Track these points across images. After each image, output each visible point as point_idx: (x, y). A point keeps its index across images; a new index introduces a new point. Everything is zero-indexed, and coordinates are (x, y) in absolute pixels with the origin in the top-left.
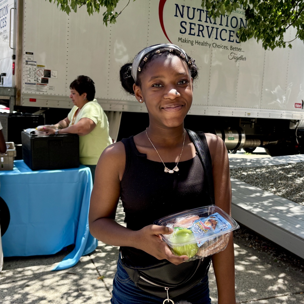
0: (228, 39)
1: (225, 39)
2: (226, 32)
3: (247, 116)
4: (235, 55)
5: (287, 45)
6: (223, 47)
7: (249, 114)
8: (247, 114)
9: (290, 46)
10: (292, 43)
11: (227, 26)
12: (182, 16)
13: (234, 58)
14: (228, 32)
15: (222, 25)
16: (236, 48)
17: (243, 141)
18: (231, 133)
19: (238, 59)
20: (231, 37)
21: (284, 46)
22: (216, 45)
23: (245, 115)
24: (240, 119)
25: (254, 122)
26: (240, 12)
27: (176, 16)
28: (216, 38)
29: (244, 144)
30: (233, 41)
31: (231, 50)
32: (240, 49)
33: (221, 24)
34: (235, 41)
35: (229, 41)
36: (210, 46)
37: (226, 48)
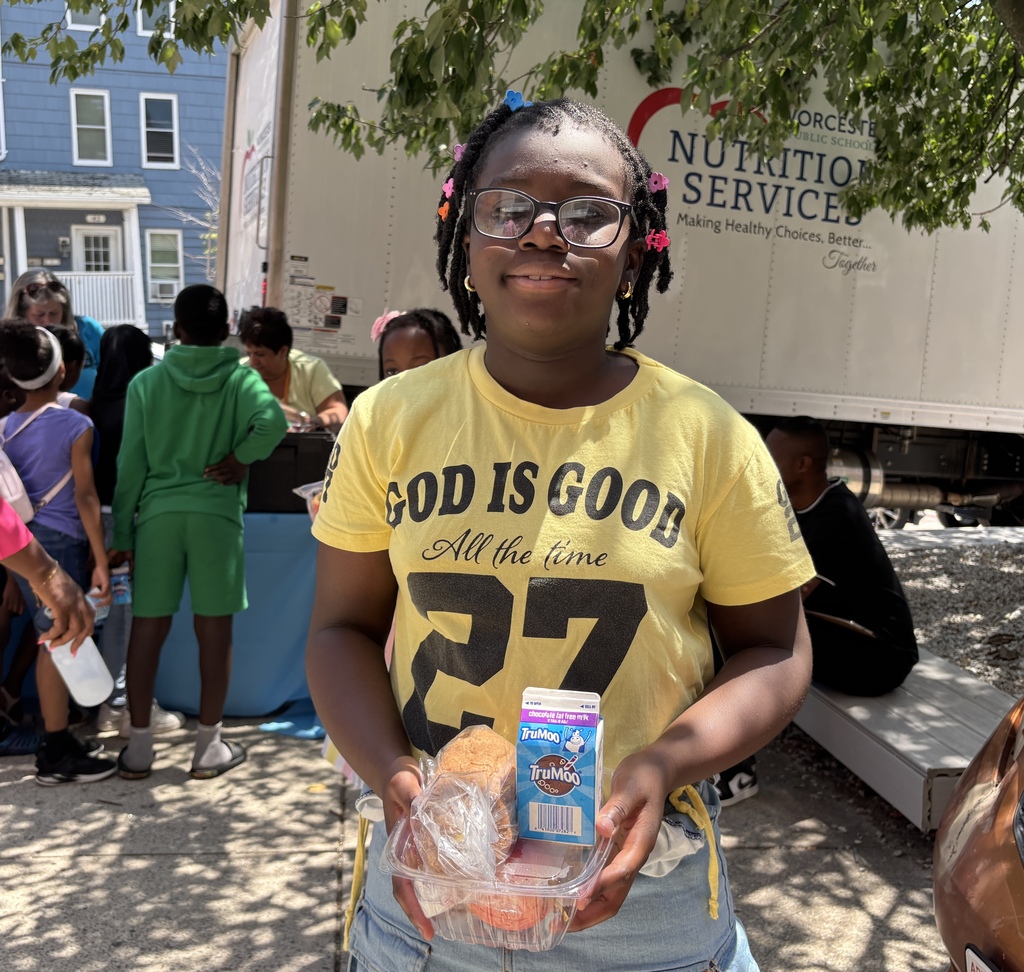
0: (822, 215)
1: (814, 217)
2: (817, 197)
3: (879, 420)
4: (843, 258)
6: (807, 236)
7: (886, 414)
8: (878, 414)
9: (985, 225)
11: (819, 181)
12: (690, 160)
13: (840, 263)
14: (823, 198)
15: (805, 180)
16: (845, 238)
17: (876, 489)
18: (839, 466)
19: (851, 267)
20: (831, 210)
22: (786, 231)
23: (874, 416)
25: (911, 438)
26: (860, 145)
27: (673, 159)
28: (788, 214)
29: (880, 497)
30: (837, 221)
31: (830, 242)
32: (857, 242)
33: (801, 178)
34: (843, 220)
35: (826, 219)
36: (768, 233)
37: (816, 239)
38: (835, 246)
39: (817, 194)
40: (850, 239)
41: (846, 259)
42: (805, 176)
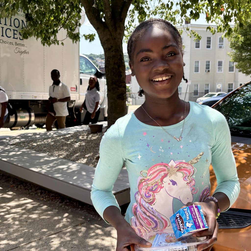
0: (12, 37)
1: (10, 37)
2: (11, 31)
3: (34, 99)
4: (20, 50)
5: (60, 43)
6: (9, 43)
7: (36, 97)
8: (33, 97)
9: (62, 44)
10: (64, 42)
11: (11, 26)
13: (19, 52)
14: (12, 31)
15: (7, 25)
16: (20, 44)
17: (33, 119)
18: (22, 113)
19: (22, 53)
20: (15, 35)
21: (58, 44)
22: (3, 41)
23: (33, 98)
24: (29, 101)
25: (41, 103)
26: (21, 15)
28: (3, 36)
29: (34, 121)
30: (17, 39)
31: (16, 45)
32: (23, 45)
33: (5, 24)
34: (18, 38)
35: (14, 38)
37: (11, 44)
38: (17, 46)
39: (10, 30)
40: (21, 44)
41: (21, 50)
42: (7, 24)
